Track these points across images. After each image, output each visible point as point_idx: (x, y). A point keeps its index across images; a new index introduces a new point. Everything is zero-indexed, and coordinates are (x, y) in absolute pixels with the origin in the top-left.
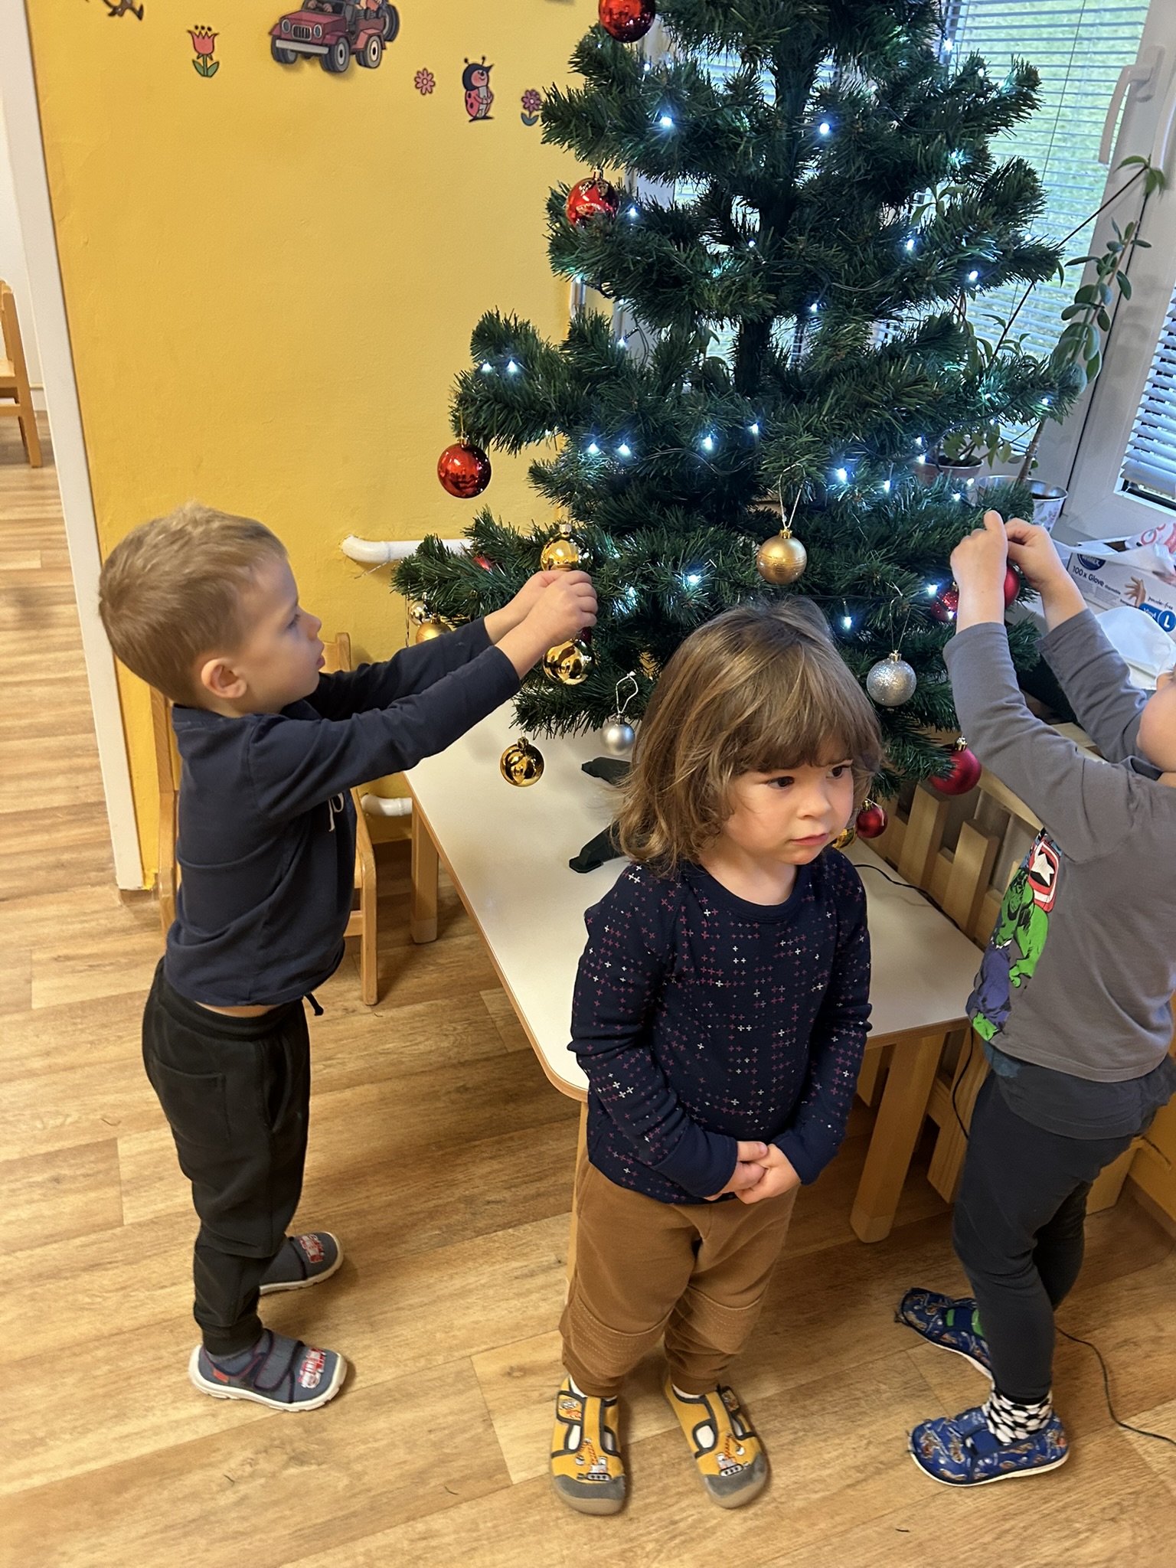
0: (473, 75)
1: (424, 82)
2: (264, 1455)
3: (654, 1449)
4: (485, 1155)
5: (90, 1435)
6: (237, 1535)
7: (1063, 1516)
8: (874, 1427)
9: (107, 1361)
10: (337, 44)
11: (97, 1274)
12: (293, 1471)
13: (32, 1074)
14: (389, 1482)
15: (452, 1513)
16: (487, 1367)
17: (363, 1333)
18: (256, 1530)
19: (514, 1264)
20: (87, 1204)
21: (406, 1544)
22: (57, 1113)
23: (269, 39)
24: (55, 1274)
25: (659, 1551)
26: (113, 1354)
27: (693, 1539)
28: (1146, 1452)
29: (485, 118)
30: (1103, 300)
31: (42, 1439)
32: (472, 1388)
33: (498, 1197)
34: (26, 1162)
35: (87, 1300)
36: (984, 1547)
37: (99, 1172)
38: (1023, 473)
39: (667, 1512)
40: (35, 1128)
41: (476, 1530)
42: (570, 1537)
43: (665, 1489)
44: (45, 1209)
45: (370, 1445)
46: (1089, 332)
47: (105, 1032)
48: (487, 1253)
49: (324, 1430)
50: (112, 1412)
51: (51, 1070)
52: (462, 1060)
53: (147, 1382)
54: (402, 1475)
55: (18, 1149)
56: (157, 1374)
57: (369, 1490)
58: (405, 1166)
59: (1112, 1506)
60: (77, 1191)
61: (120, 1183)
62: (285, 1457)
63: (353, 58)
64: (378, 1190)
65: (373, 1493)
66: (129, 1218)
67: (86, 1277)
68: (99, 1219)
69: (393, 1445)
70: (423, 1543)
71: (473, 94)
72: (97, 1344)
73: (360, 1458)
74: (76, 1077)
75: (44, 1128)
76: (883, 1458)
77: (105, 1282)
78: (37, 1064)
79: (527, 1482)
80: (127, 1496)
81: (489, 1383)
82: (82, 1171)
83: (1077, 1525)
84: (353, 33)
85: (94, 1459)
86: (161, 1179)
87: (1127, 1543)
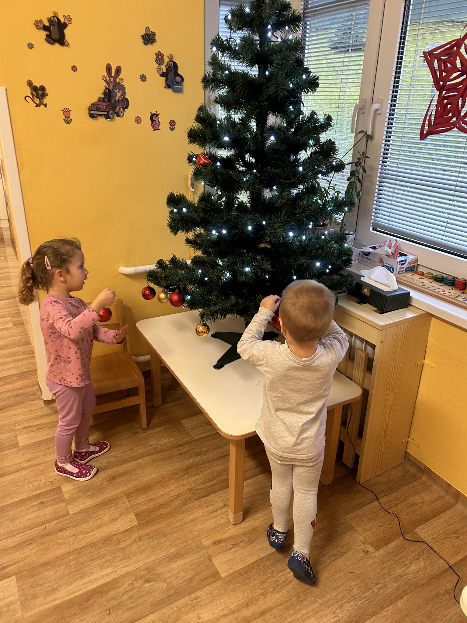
0: (154, 117)
1: (138, 120)
2: (135, 581)
3: (267, 560)
4: (193, 474)
5: (73, 585)
6: (131, 608)
7: (401, 560)
8: (337, 542)
9: (74, 560)
10: (110, 111)
11: (64, 532)
12: (147, 585)
13: (24, 469)
14: (180, 583)
15: (204, 590)
16: (206, 542)
17: (162, 537)
18: (137, 606)
19: (210, 508)
20: (54, 509)
21: (189, 602)
22: (37, 481)
23: (88, 111)
24: (48, 534)
25: (274, 591)
26: (75, 557)
27: (284, 586)
28: (424, 537)
29: (158, 129)
30: (358, 174)
31: (56, 588)
32: (202, 550)
33: (201, 487)
34: (29, 499)
35: (62, 541)
36: (378, 574)
37: (56, 498)
38: (341, 228)
39: (274, 579)
40: (30, 487)
41: (213, 594)
42: (244, 591)
43: (273, 572)
44: (40, 513)
45: (171, 573)
46: (356, 184)
47: (48, 451)
48: (199, 506)
49: (155, 571)
50: (79, 576)
51: (31, 466)
52: (179, 444)
53: (89, 565)
54: (184, 581)
55: (25, 494)
56: (92, 562)
57: (174, 587)
58: (166, 482)
59: (416, 555)
60: (50, 506)
61: (65, 501)
62: (143, 581)
63: (115, 115)
64: (158, 491)
65: (175, 588)
66: (71, 512)
67: (60, 534)
68: (60, 514)
69: (179, 572)
70: (196, 601)
71: (154, 122)
72: (69, 555)
73: (169, 577)
74: (41, 467)
75: (33, 486)
76: (341, 551)
77: (67, 534)
78: (26, 465)
79: (227, 576)
80: (91, 602)
81: (208, 547)
82: (51, 499)
83: (406, 562)
84: (115, 107)
85: (76, 592)
86: (80, 497)
87: (423, 565)
